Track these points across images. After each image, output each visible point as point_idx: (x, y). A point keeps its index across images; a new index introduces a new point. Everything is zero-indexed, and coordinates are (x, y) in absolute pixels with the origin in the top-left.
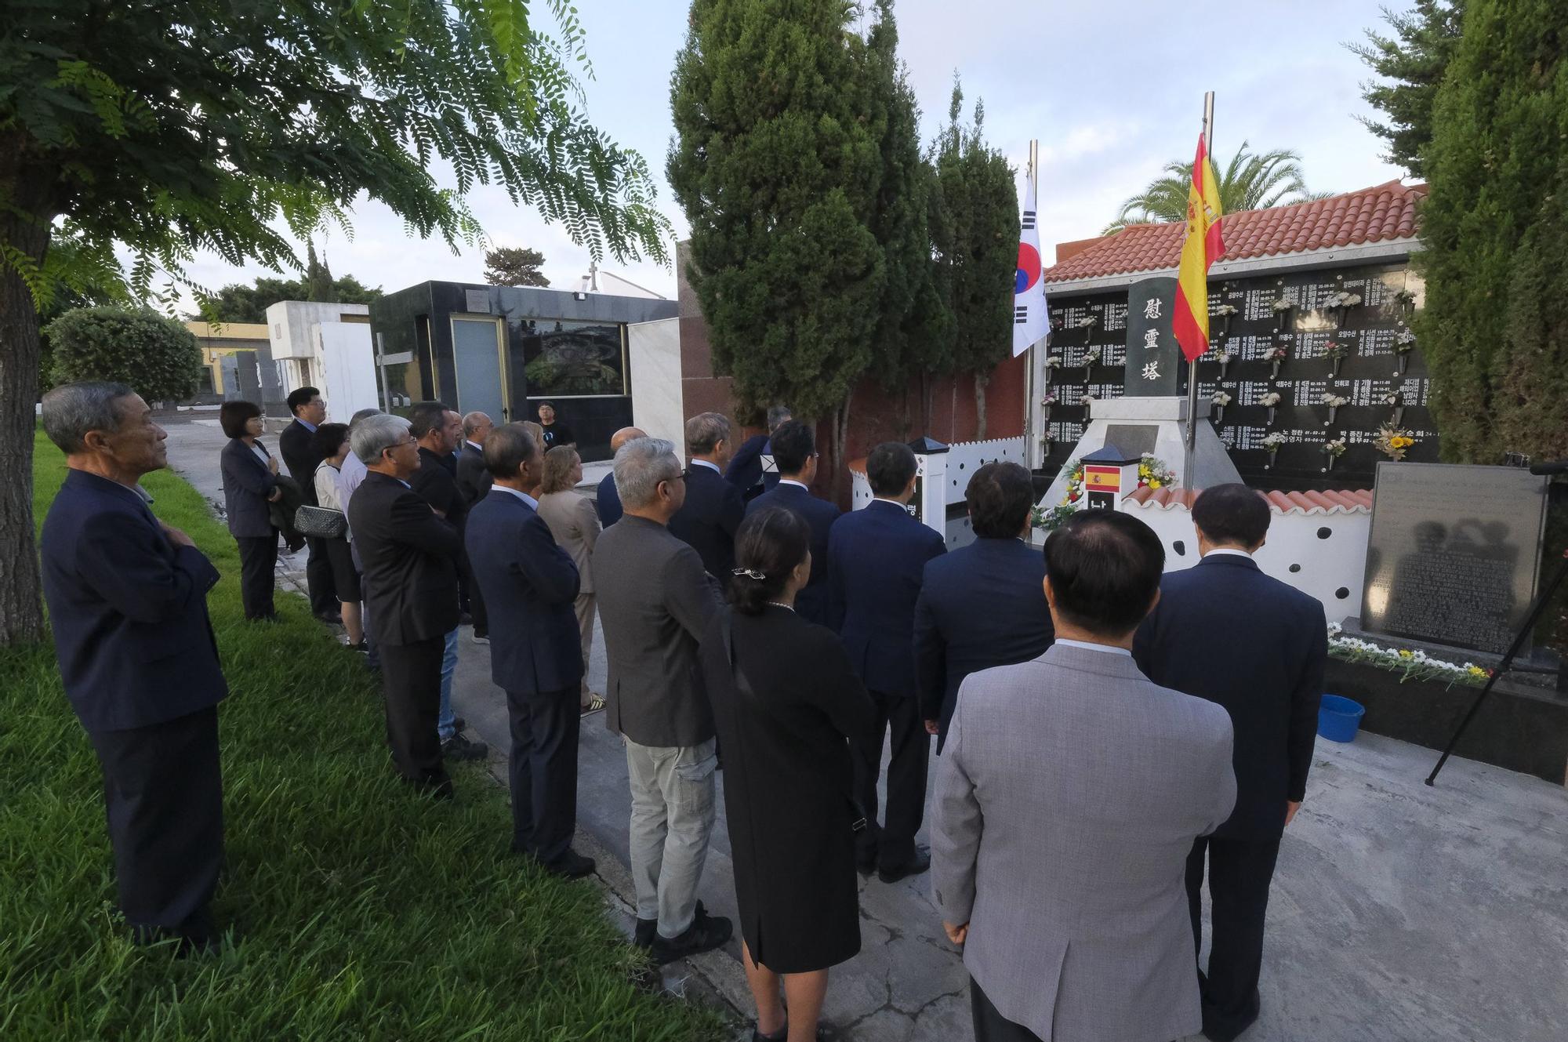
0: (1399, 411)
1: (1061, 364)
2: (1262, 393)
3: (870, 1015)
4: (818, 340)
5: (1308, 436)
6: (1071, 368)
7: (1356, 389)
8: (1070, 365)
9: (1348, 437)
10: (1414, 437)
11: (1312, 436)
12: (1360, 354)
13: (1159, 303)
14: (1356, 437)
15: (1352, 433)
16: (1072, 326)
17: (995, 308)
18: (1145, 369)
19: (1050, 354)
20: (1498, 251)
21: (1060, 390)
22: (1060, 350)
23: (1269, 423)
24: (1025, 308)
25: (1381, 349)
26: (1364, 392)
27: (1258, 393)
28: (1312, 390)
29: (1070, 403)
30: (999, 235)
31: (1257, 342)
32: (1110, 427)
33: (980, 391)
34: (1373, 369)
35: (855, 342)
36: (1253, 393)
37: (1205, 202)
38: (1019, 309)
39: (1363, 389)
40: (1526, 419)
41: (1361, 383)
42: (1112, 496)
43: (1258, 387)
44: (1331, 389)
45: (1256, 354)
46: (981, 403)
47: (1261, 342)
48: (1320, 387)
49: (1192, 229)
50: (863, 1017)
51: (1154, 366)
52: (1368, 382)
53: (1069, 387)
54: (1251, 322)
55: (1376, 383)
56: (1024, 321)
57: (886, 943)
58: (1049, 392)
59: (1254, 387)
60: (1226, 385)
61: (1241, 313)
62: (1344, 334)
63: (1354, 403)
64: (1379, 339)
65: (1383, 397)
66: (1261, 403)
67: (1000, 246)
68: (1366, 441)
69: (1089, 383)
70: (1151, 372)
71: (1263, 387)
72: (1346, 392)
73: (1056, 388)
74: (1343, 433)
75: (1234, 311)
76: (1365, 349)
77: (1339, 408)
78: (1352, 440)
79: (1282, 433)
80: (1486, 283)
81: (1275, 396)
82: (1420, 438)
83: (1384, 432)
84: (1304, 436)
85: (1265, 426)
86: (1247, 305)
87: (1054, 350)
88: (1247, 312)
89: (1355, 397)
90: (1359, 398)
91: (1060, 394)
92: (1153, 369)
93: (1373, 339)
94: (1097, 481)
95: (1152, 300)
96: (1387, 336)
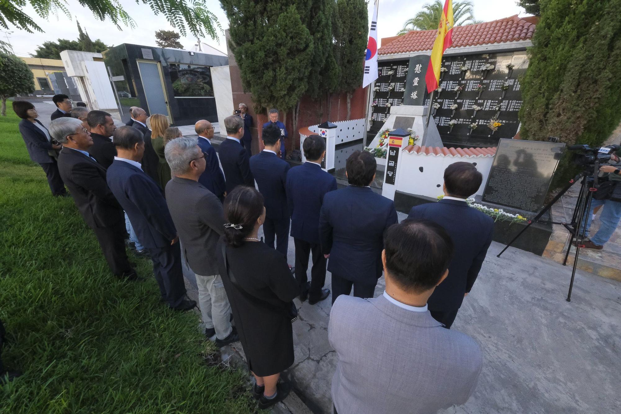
0: (499, 113)
1: (379, 90)
2: (451, 104)
3: (302, 362)
4: (286, 79)
5: (465, 121)
6: (383, 92)
7: (485, 104)
8: (383, 90)
9: (479, 122)
10: (502, 123)
11: (466, 121)
12: (489, 90)
13: (421, 66)
14: (481, 122)
15: (481, 121)
16: (385, 75)
17: (356, 66)
18: (412, 94)
19: (376, 86)
20: (567, 48)
21: (378, 100)
22: (379, 84)
23: (452, 116)
24: (369, 67)
25: (497, 88)
26: (488, 105)
27: (450, 104)
28: (469, 103)
29: (381, 106)
30: (360, 33)
31: (453, 83)
32: (397, 118)
33: (349, 101)
34: (493, 96)
35: (301, 79)
36: (448, 104)
37: (447, 20)
38: (367, 67)
39: (488, 103)
40: (560, 122)
41: (487, 101)
42: (398, 149)
43: (450, 102)
44: (476, 103)
45: (452, 88)
46: (349, 105)
47: (454, 84)
48: (473, 102)
49: (440, 33)
50: (299, 363)
51: (416, 93)
52: (490, 101)
53: (382, 99)
54: (452, 75)
55: (493, 101)
56: (368, 73)
57: (309, 331)
58: (374, 101)
59: (449, 102)
60: (439, 101)
61: (448, 72)
62: (485, 81)
63: (483, 109)
64: (497, 84)
65: (494, 107)
66: (450, 108)
67: (360, 38)
68: (485, 124)
69: (389, 98)
70: (414, 95)
71: (452, 102)
72: (481, 105)
73: (377, 100)
74: (477, 121)
75: (446, 70)
76: (491, 88)
77: (479, 111)
78: (480, 123)
79: (456, 120)
80: (557, 63)
81: (456, 105)
82: (503, 123)
83: (492, 121)
84: (463, 121)
85: (450, 117)
86: (451, 68)
87: (377, 84)
88: (451, 71)
89: (484, 107)
90: (486, 107)
91: (378, 102)
92: (415, 94)
93: (495, 84)
94: (393, 143)
95: (418, 65)
96: (501, 83)
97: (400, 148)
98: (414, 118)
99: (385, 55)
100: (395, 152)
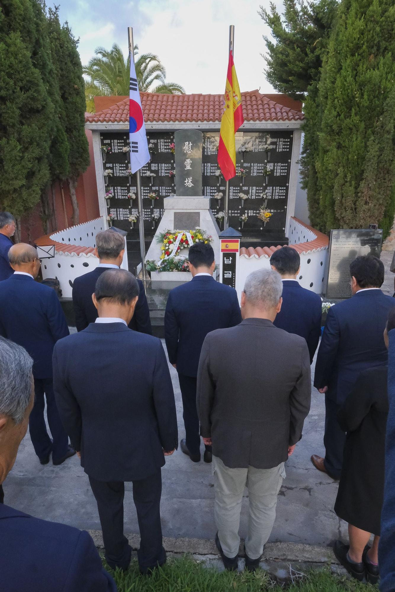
0: (266, 201)
1: (113, 174)
2: (215, 193)
5: (233, 213)
6: (119, 177)
7: (250, 191)
8: (118, 175)
9: (248, 213)
10: (271, 213)
11: (234, 213)
12: (252, 175)
13: (191, 144)
14: (251, 213)
15: (250, 211)
16: (116, 151)
18: (186, 181)
19: (105, 168)
21: (114, 190)
22: (111, 165)
23: (218, 207)
24: (136, 143)
25: (259, 173)
26: (254, 192)
27: (212, 193)
28: (234, 191)
29: (120, 197)
31: (211, 166)
32: (175, 213)
33: (73, 191)
34: (257, 182)
36: (211, 193)
37: (234, 92)
38: (133, 143)
39: (253, 191)
41: (252, 188)
43: (212, 190)
44: (241, 191)
45: (211, 172)
46: (74, 198)
47: (213, 166)
48: (237, 190)
49: (229, 107)
52: (255, 188)
53: (119, 188)
55: (257, 188)
56: (137, 151)
58: (107, 191)
59: (211, 190)
62: (246, 165)
63: (250, 198)
64: (258, 168)
65: (261, 195)
66: (215, 197)
68: (254, 215)
69: (130, 186)
70: (189, 183)
71: (215, 190)
72: (247, 193)
73: (111, 189)
74: (246, 211)
76: (253, 172)
77: (246, 200)
78: (250, 215)
79: (223, 212)
81: (221, 194)
82: (272, 213)
83: (262, 211)
84: (232, 213)
85: (216, 209)
87: (108, 165)
89: (250, 195)
90: (252, 195)
91: (114, 192)
92: (190, 181)
93: (256, 168)
94: (227, 247)
95: (187, 143)
96: (261, 167)
97: (237, 253)
98: (199, 213)
99: (116, 123)
100: (231, 258)
